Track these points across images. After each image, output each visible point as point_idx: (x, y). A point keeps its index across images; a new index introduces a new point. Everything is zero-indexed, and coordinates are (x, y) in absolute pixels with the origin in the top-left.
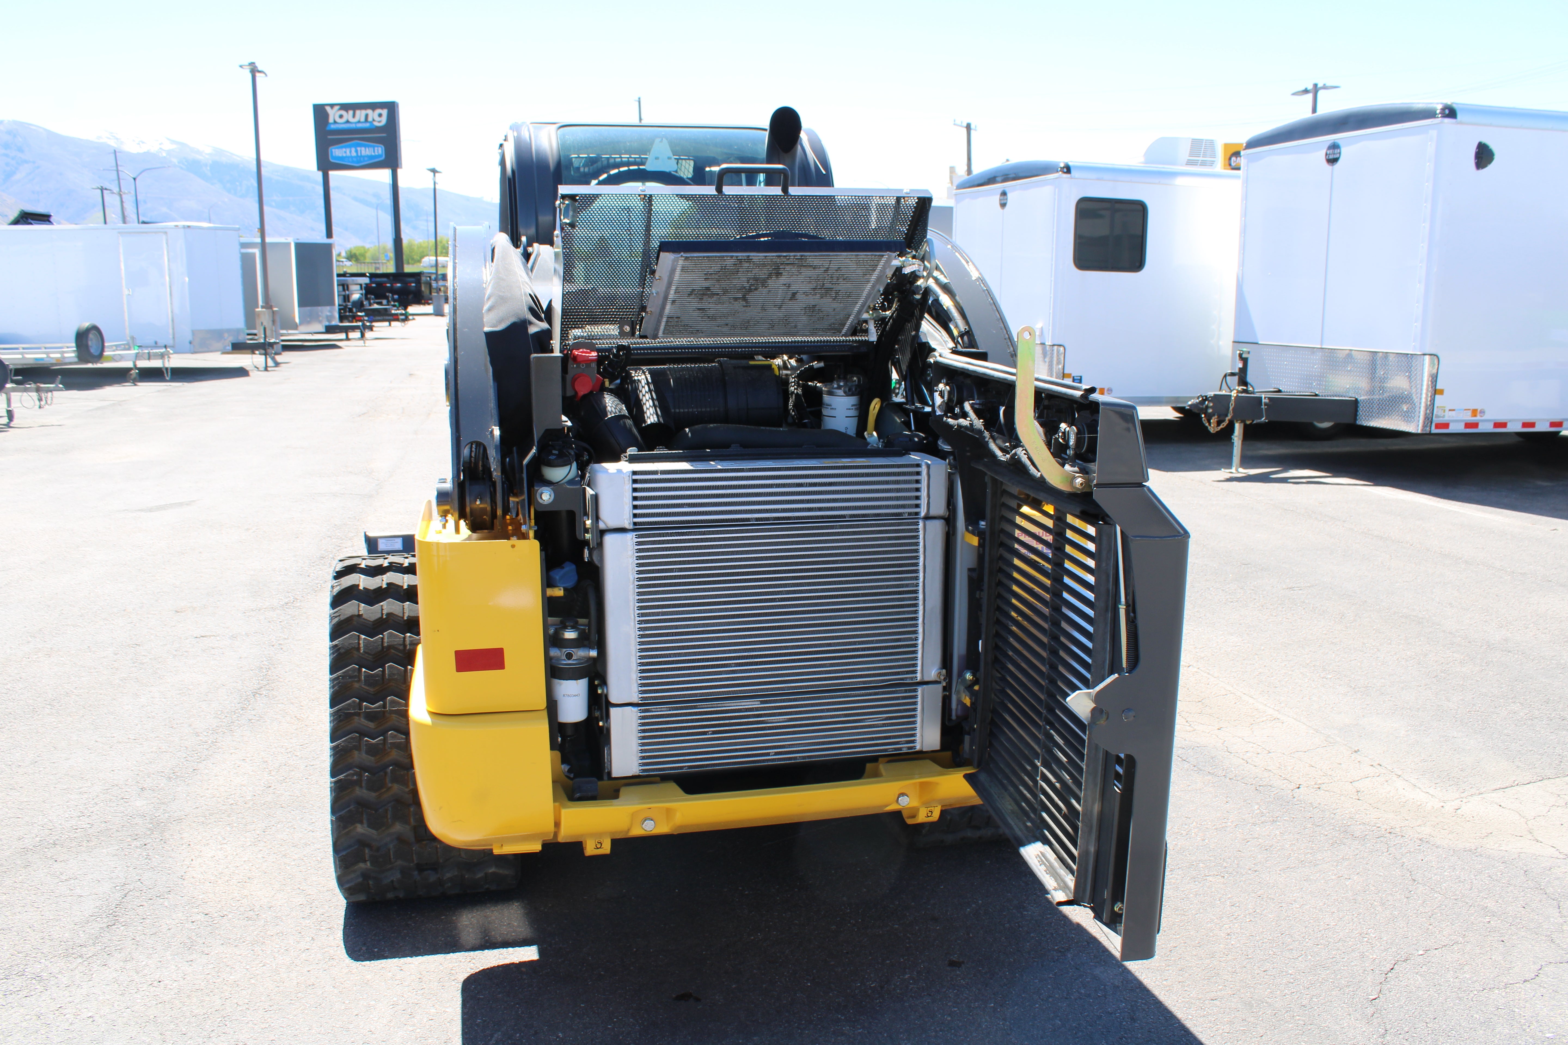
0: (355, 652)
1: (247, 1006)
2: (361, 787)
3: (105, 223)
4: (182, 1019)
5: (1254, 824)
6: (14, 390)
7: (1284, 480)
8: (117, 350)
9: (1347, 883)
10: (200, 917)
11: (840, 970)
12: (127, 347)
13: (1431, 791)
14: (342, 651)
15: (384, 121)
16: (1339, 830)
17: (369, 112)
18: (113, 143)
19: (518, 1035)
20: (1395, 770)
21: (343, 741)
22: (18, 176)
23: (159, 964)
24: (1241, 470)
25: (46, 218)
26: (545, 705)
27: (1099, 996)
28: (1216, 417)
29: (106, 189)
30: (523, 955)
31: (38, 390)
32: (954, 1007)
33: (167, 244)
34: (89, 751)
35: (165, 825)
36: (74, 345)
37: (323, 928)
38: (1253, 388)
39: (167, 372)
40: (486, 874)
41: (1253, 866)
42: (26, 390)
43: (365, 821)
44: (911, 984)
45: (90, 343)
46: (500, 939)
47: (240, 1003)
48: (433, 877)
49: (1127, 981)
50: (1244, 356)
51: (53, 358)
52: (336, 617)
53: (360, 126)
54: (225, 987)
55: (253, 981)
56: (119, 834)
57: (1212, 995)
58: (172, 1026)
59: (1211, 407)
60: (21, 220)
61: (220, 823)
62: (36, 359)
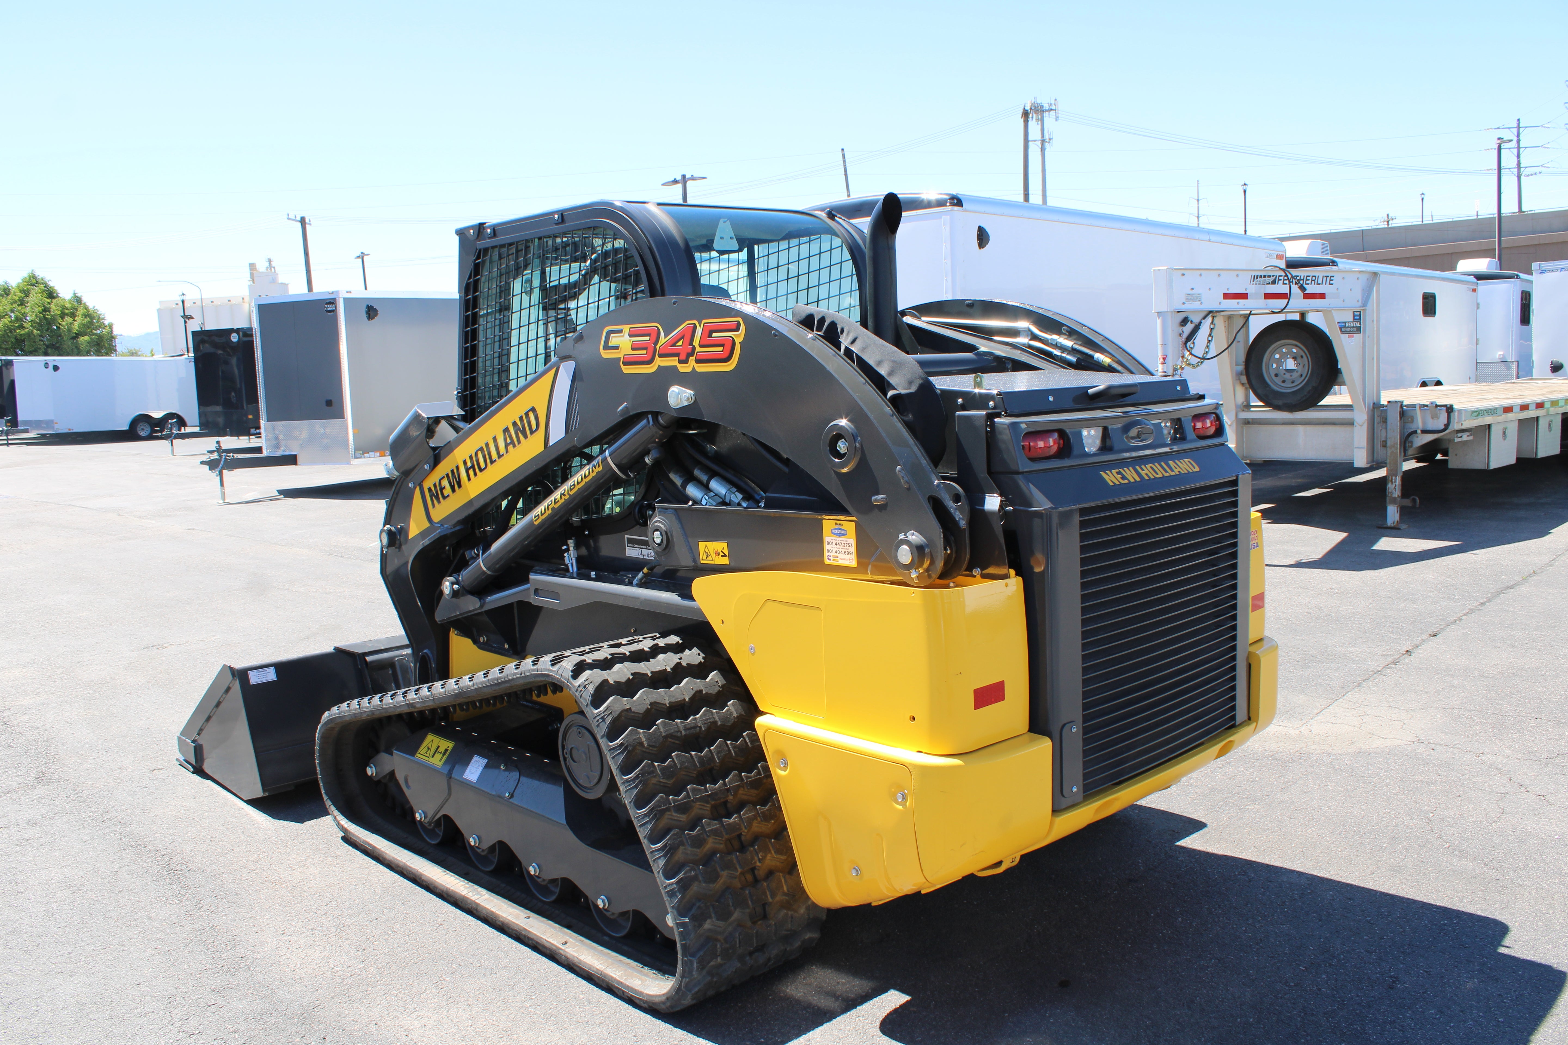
0: (641, 748)
2: (699, 881)
14: (630, 748)
21: (668, 839)
26: (1027, 728)
30: (893, 1000)
40: (803, 942)
46: (852, 995)
48: (762, 958)
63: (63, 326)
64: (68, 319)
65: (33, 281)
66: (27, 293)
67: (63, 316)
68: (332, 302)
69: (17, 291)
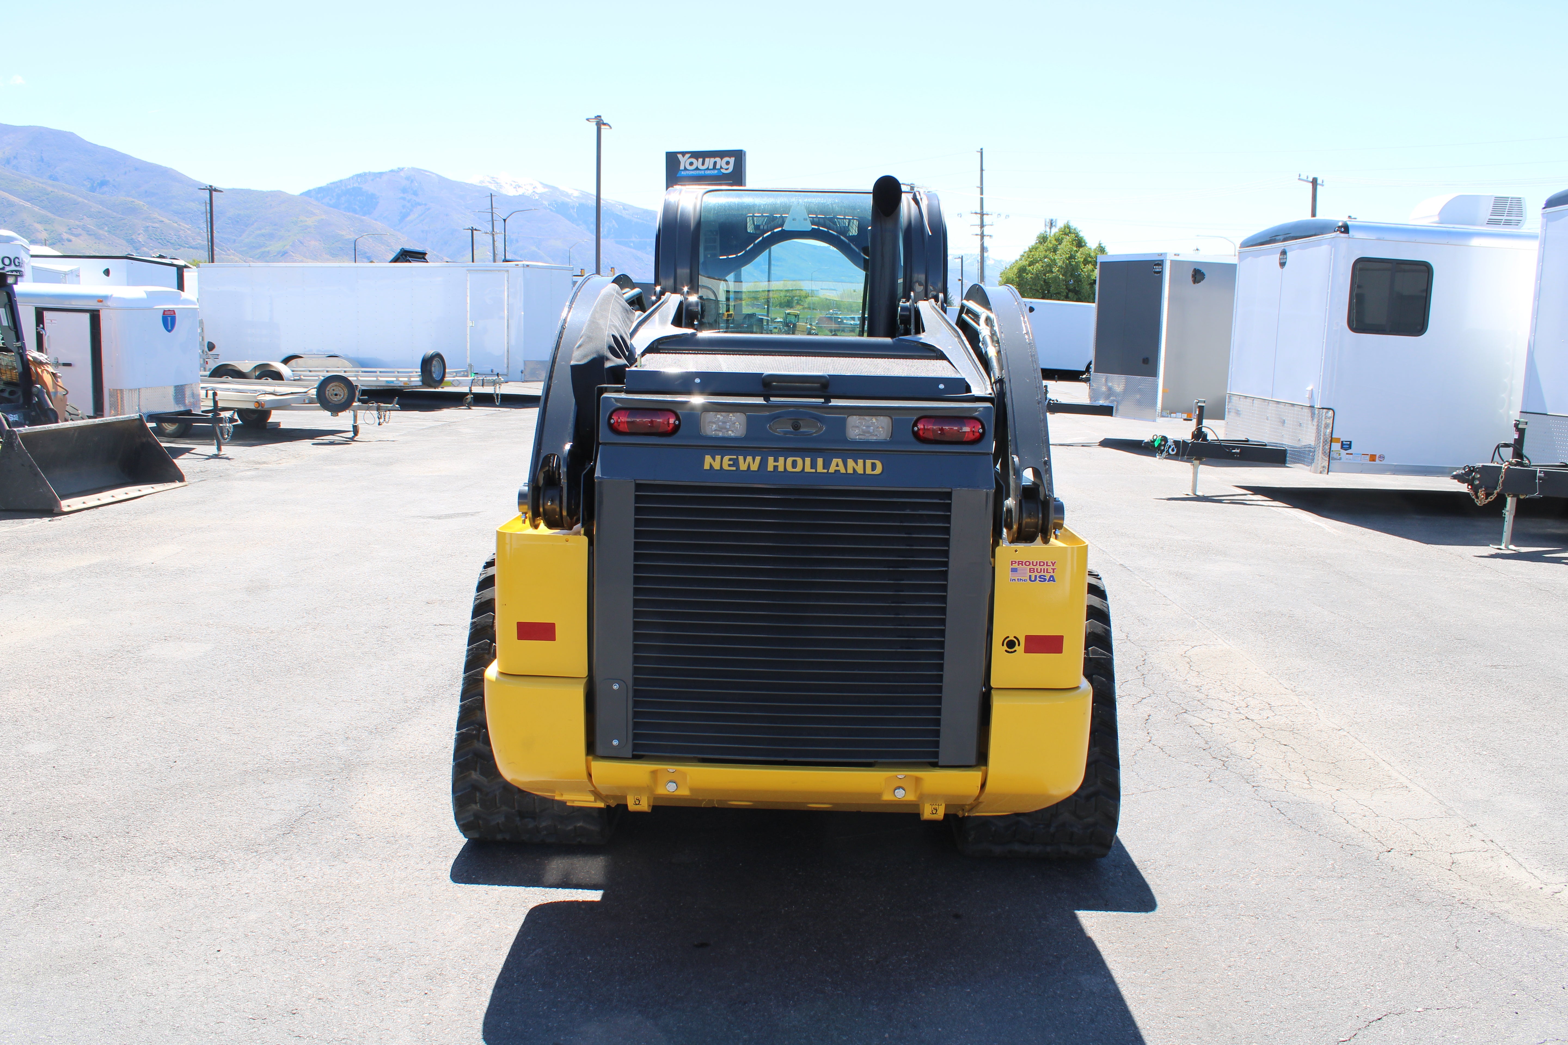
0: (489, 629)
1: (360, 903)
2: (478, 740)
3: (473, 261)
4: (310, 904)
5: (1319, 877)
6: (359, 408)
7: (1558, 561)
8: (457, 376)
9: (1382, 940)
10: (353, 837)
11: (848, 943)
12: (466, 373)
13: (1535, 872)
14: (479, 627)
15: (731, 167)
16: (1406, 894)
17: (718, 160)
18: (493, 187)
19: (555, 953)
20: (1506, 848)
21: (469, 702)
22: (411, 218)
23: (309, 865)
24: (1512, 547)
25: (421, 256)
26: (586, 674)
27: (1072, 998)
28: (1483, 489)
29: (476, 230)
30: (588, 896)
31: (378, 409)
32: (933, 987)
33: (508, 281)
34: (319, 705)
35: (354, 767)
36: (420, 370)
37: (441, 856)
38: (1529, 462)
39: (497, 398)
40: (575, 827)
41: (1294, 913)
42: (368, 409)
43: (478, 769)
44: (905, 963)
45: (433, 369)
46: (575, 881)
47: (356, 900)
48: (531, 825)
49: (1105, 990)
50: (1520, 426)
51: (401, 381)
52: (478, 599)
53: (708, 172)
54: (350, 887)
55: (371, 886)
56: (317, 769)
57: (1181, 1013)
58: (301, 908)
59: (1478, 479)
60: (401, 257)
61: (397, 770)
62: (387, 381)
63: (1085, 273)
64: (1090, 267)
65: (1067, 230)
66: (1059, 241)
67: (1086, 262)
68: (1160, 263)
69: (1053, 239)
